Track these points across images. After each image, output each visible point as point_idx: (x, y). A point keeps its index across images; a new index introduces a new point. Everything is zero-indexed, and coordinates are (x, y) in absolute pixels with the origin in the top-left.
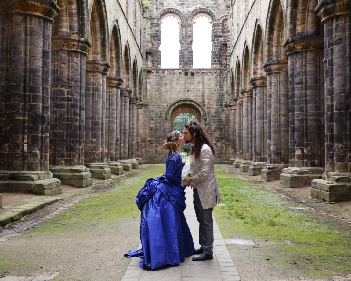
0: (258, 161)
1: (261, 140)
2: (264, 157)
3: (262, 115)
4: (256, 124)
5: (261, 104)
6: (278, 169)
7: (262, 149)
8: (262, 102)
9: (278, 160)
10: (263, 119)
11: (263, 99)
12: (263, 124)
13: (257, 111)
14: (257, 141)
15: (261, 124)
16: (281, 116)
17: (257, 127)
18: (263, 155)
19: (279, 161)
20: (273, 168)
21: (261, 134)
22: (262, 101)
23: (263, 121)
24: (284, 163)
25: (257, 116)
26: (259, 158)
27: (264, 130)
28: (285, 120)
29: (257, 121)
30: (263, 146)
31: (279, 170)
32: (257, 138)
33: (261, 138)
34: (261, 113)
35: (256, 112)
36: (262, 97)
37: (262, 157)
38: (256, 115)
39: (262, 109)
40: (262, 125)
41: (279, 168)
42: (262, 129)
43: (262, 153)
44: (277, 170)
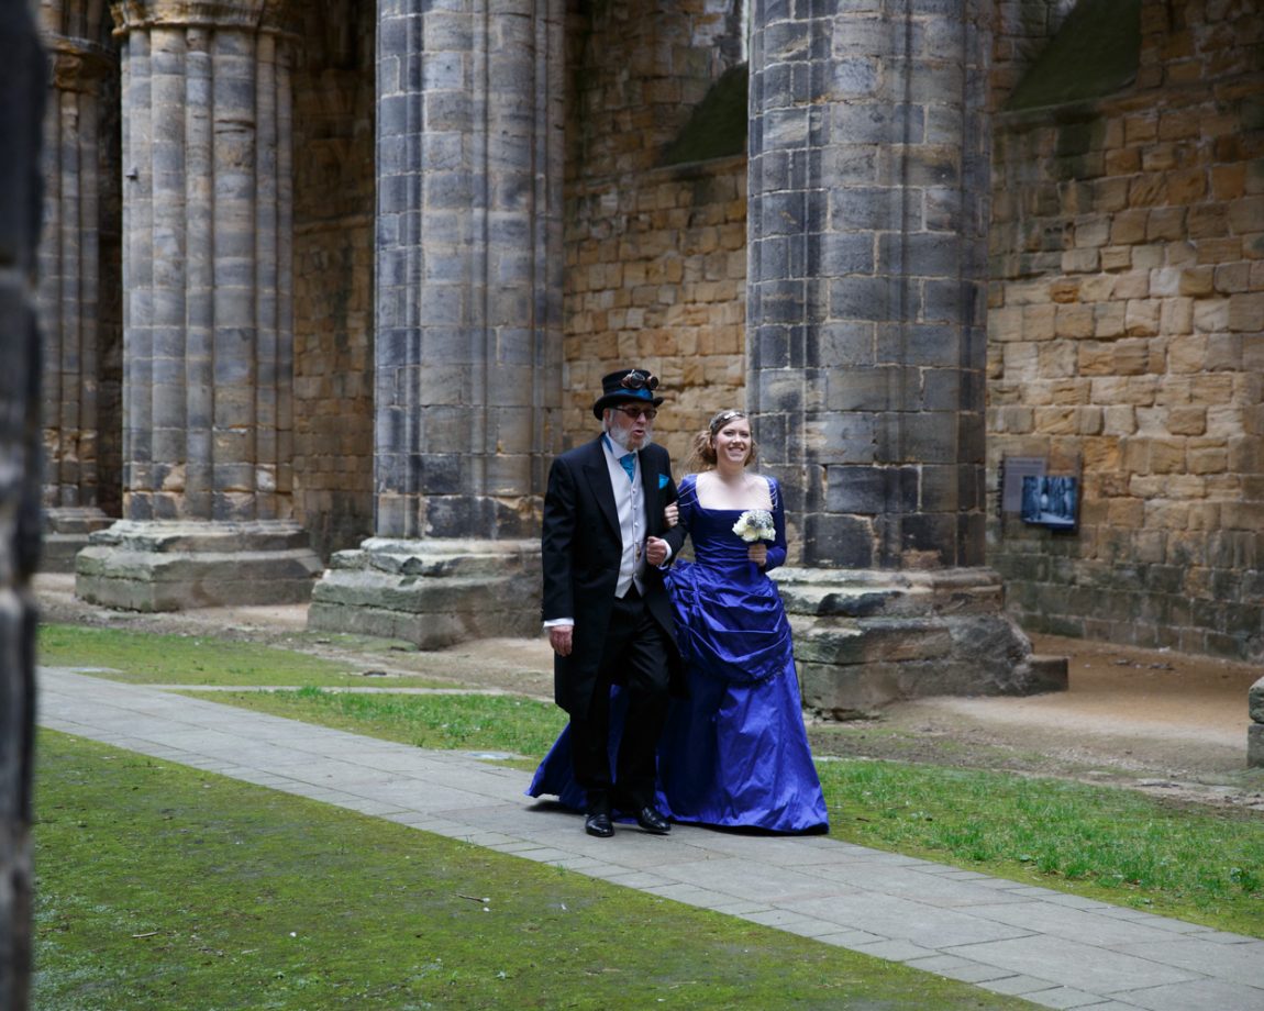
0: (436, 535)
1: (466, 370)
2: (487, 505)
3: (477, 170)
4: (417, 239)
5: (468, 79)
6: (899, 614)
7: (477, 440)
8: (478, 66)
9: (886, 537)
10: (486, 205)
11: (487, 38)
12: (486, 238)
13: (428, 134)
14: (424, 374)
15: (470, 241)
16: (916, 172)
17: (429, 263)
18: (477, 484)
19: (895, 547)
20: (865, 608)
21: (468, 318)
22: (477, 52)
23: (485, 222)
24: (928, 566)
25: (428, 175)
26: (444, 511)
27: (492, 288)
28: (946, 205)
29: (427, 211)
30: (478, 418)
31: (910, 622)
32: (425, 348)
33: (464, 350)
34: (465, 150)
35: (417, 140)
36: (478, 29)
37: (469, 501)
38: (417, 165)
39: (478, 126)
40: (478, 248)
41: (904, 605)
42: (478, 284)
43: (477, 466)
44: (895, 624)
